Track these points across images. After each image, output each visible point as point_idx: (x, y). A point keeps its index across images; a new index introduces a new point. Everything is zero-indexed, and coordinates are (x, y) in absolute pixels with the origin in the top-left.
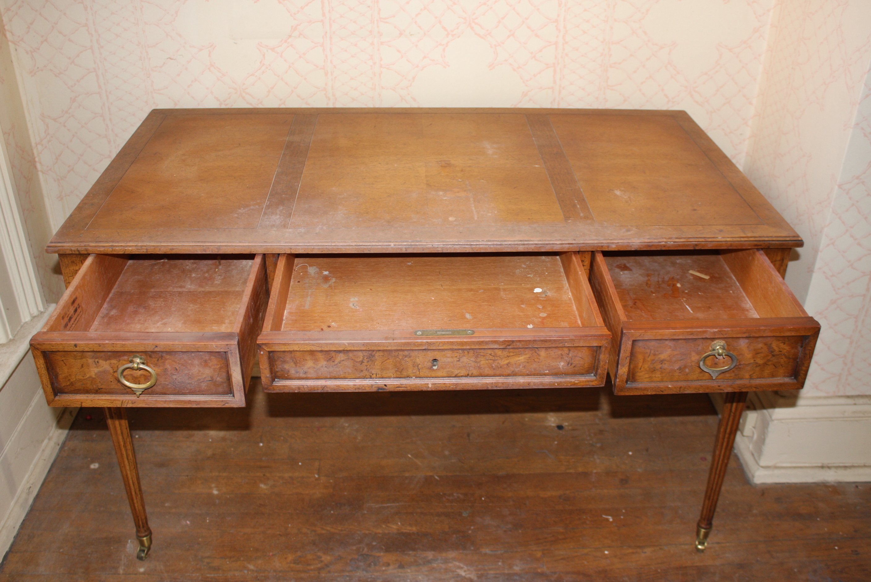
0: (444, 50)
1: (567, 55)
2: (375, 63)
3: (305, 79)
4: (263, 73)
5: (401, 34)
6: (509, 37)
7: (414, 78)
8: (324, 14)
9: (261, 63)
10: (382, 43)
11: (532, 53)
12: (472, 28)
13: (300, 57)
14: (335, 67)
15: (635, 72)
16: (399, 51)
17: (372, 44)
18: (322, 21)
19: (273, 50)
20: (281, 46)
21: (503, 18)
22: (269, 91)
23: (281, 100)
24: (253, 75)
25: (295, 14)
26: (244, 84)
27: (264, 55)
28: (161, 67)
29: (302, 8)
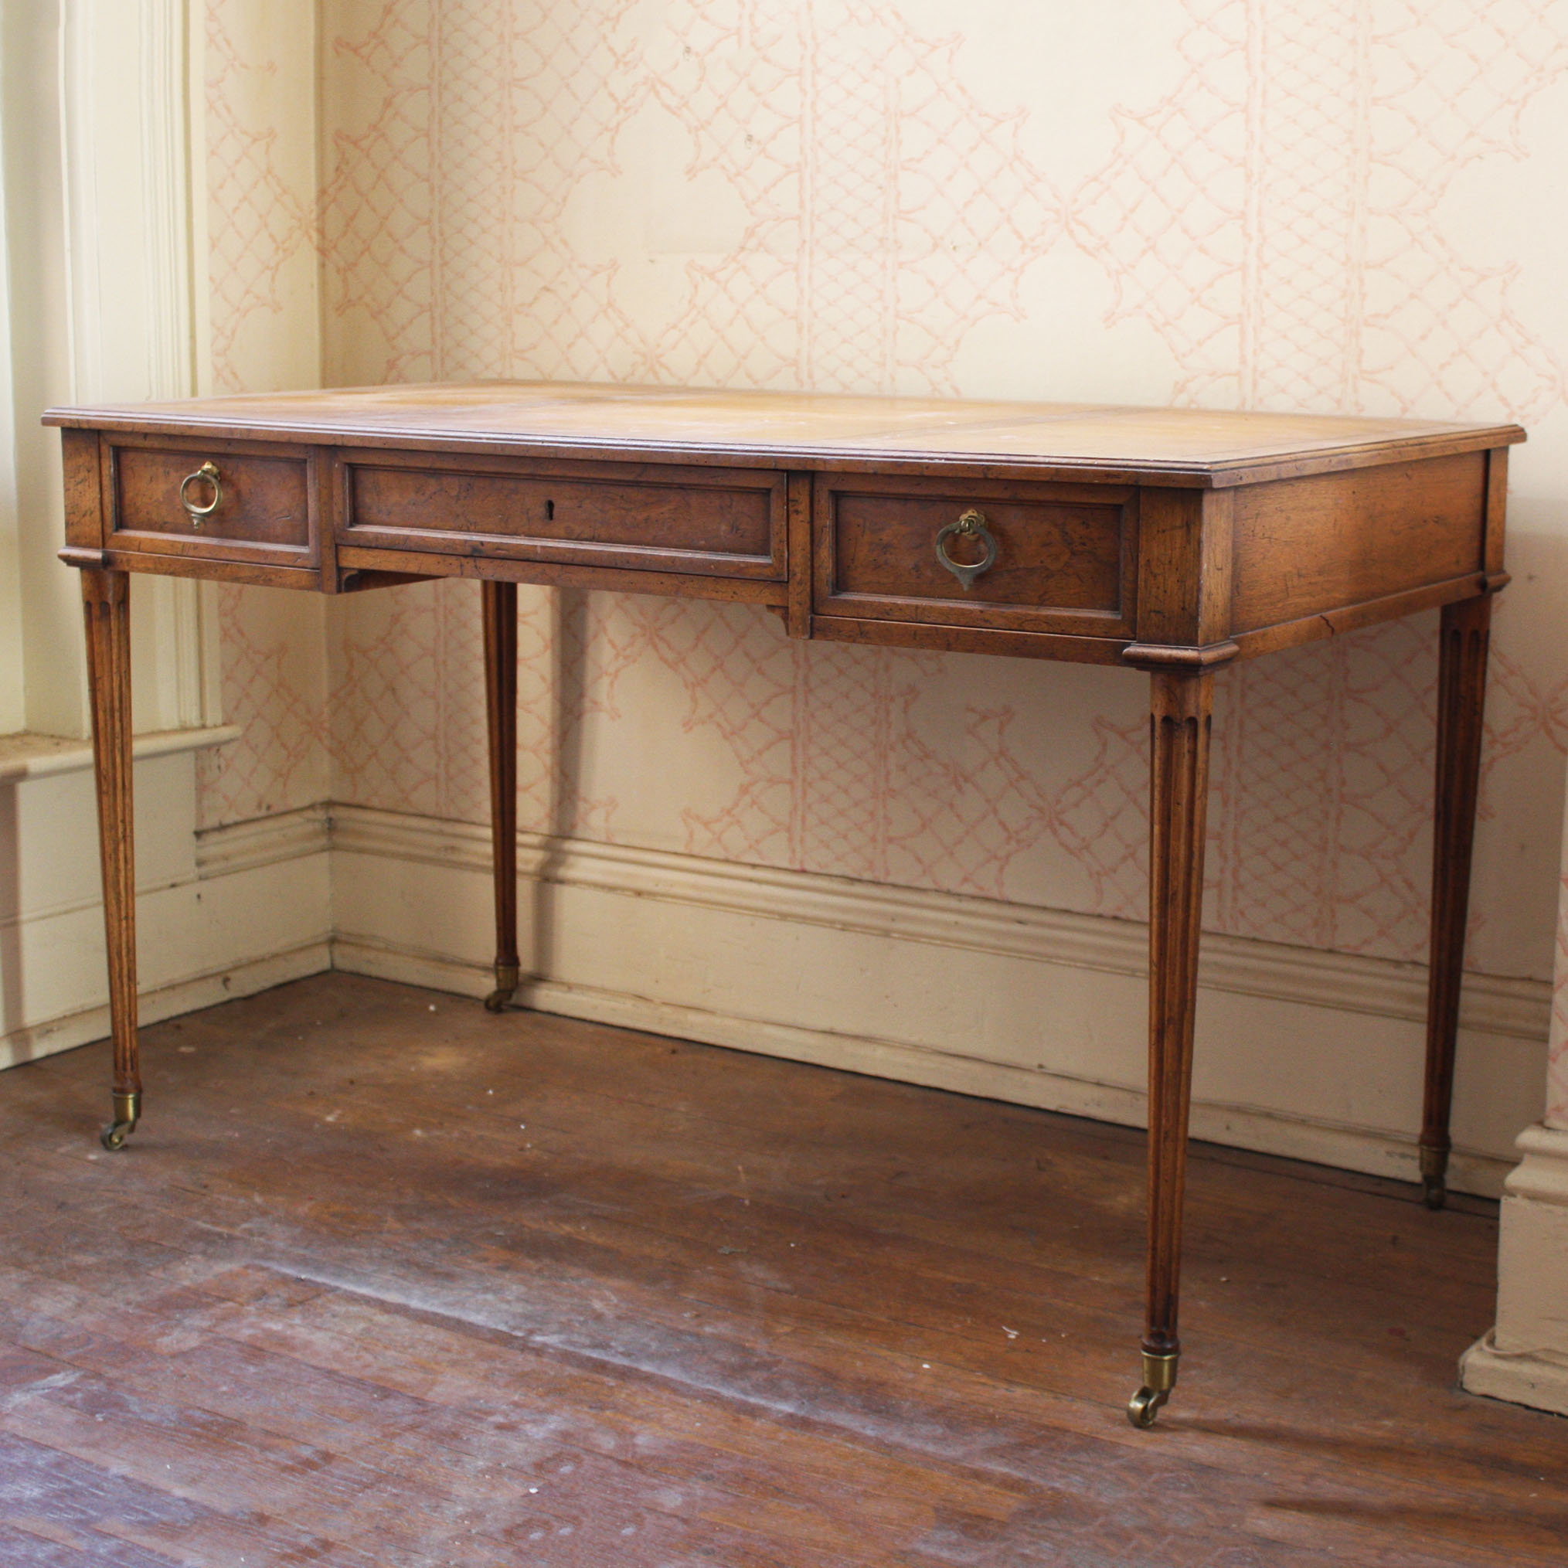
1: (1267, 295)
2: (886, 308)
3: (763, 339)
4: (692, 323)
5: (936, 246)
6: (1144, 252)
7: (958, 342)
8: (802, 205)
9: (690, 302)
10: (901, 265)
11: (1192, 290)
12: (1071, 232)
13: (757, 292)
14: (815, 315)
15: (1423, 338)
16: (931, 283)
17: (883, 266)
18: (798, 218)
19: (712, 275)
20: (725, 268)
21: (1132, 211)
22: (699, 363)
23: (718, 381)
24: (674, 327)
26: (658, 346)
27: (696, 287)
28: (530, 305)
29: (766, 191)
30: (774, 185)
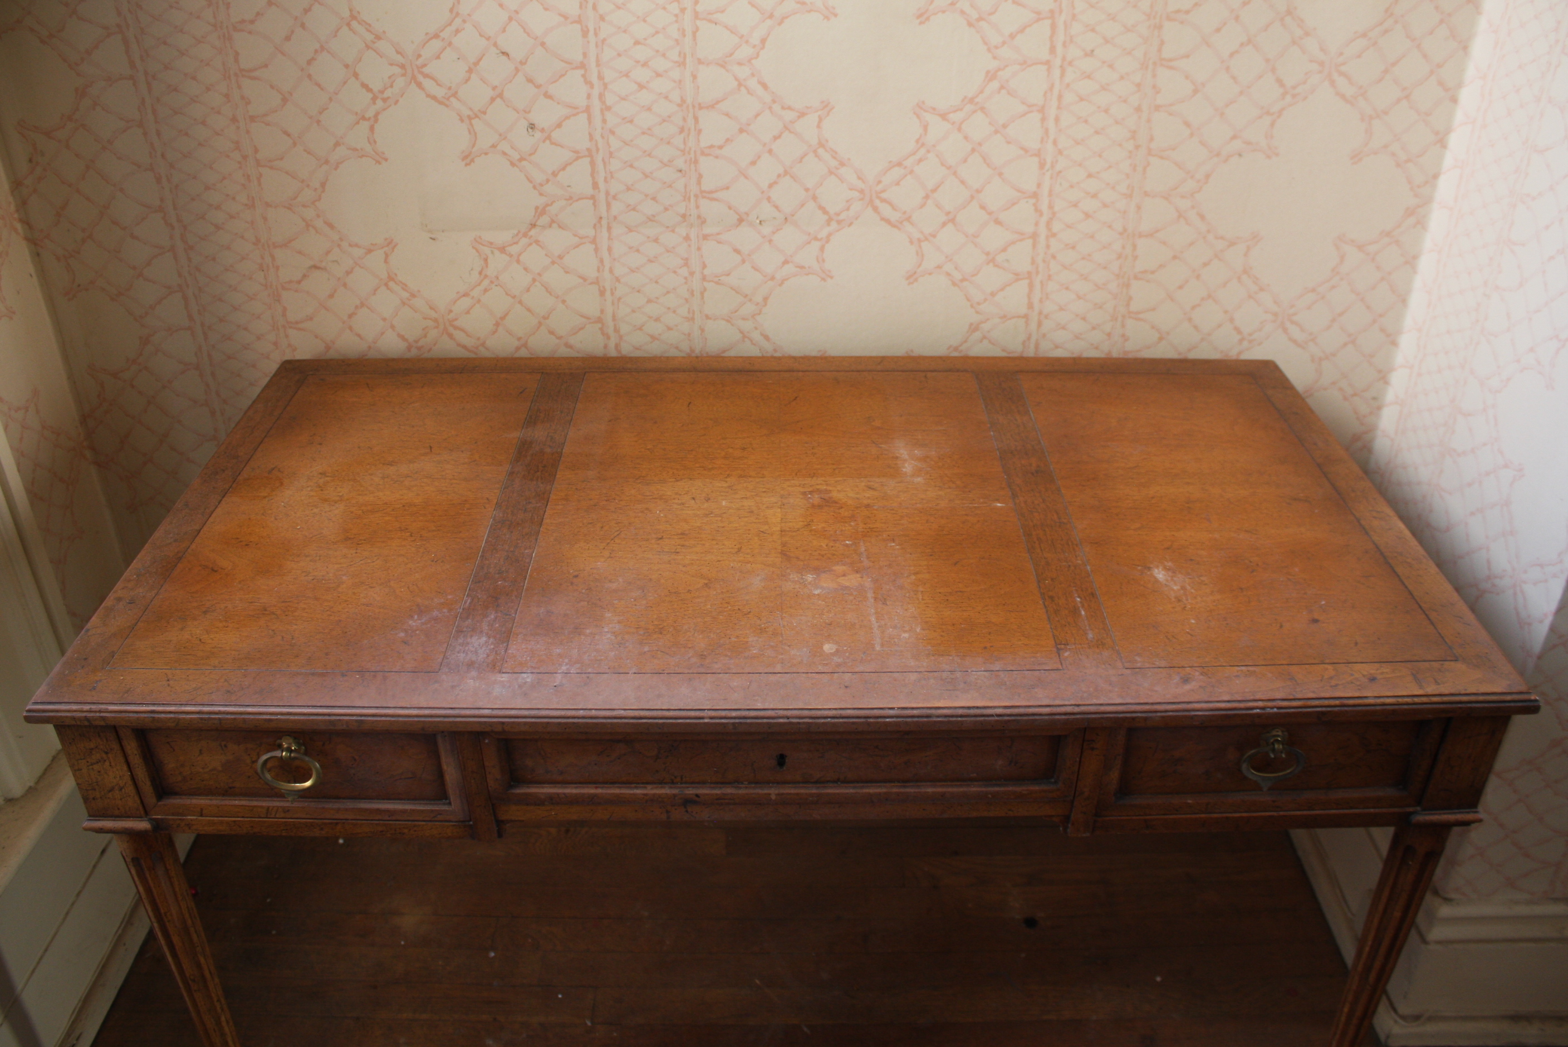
0: (822, 249)
1: (1054, 257)
2: (692, 274)
3: (564, 302)
4: (486, 291)
5: (741, 221)
6: (944, 224)
7: (766, 299)
8: (595, 185)
9: (480, 273)
10: (705, 237)
11: (988, 254)
12: (876, 209)
13: (553, 263)
14: (618, 280)
15: (1181, 287)
16: (737, 251)
17: (687, 238)
18: (592, 197)
19: (502, 250)
20: (516, 243)
21: (934, 191)
22: (497, 324)
23: (519, 339)
24: (466, 295)
25: (541, 185)
26: (451, 311)
27: (486, 260)
28: (299, 282)
29: (555, 174)
30: (564, 169)
